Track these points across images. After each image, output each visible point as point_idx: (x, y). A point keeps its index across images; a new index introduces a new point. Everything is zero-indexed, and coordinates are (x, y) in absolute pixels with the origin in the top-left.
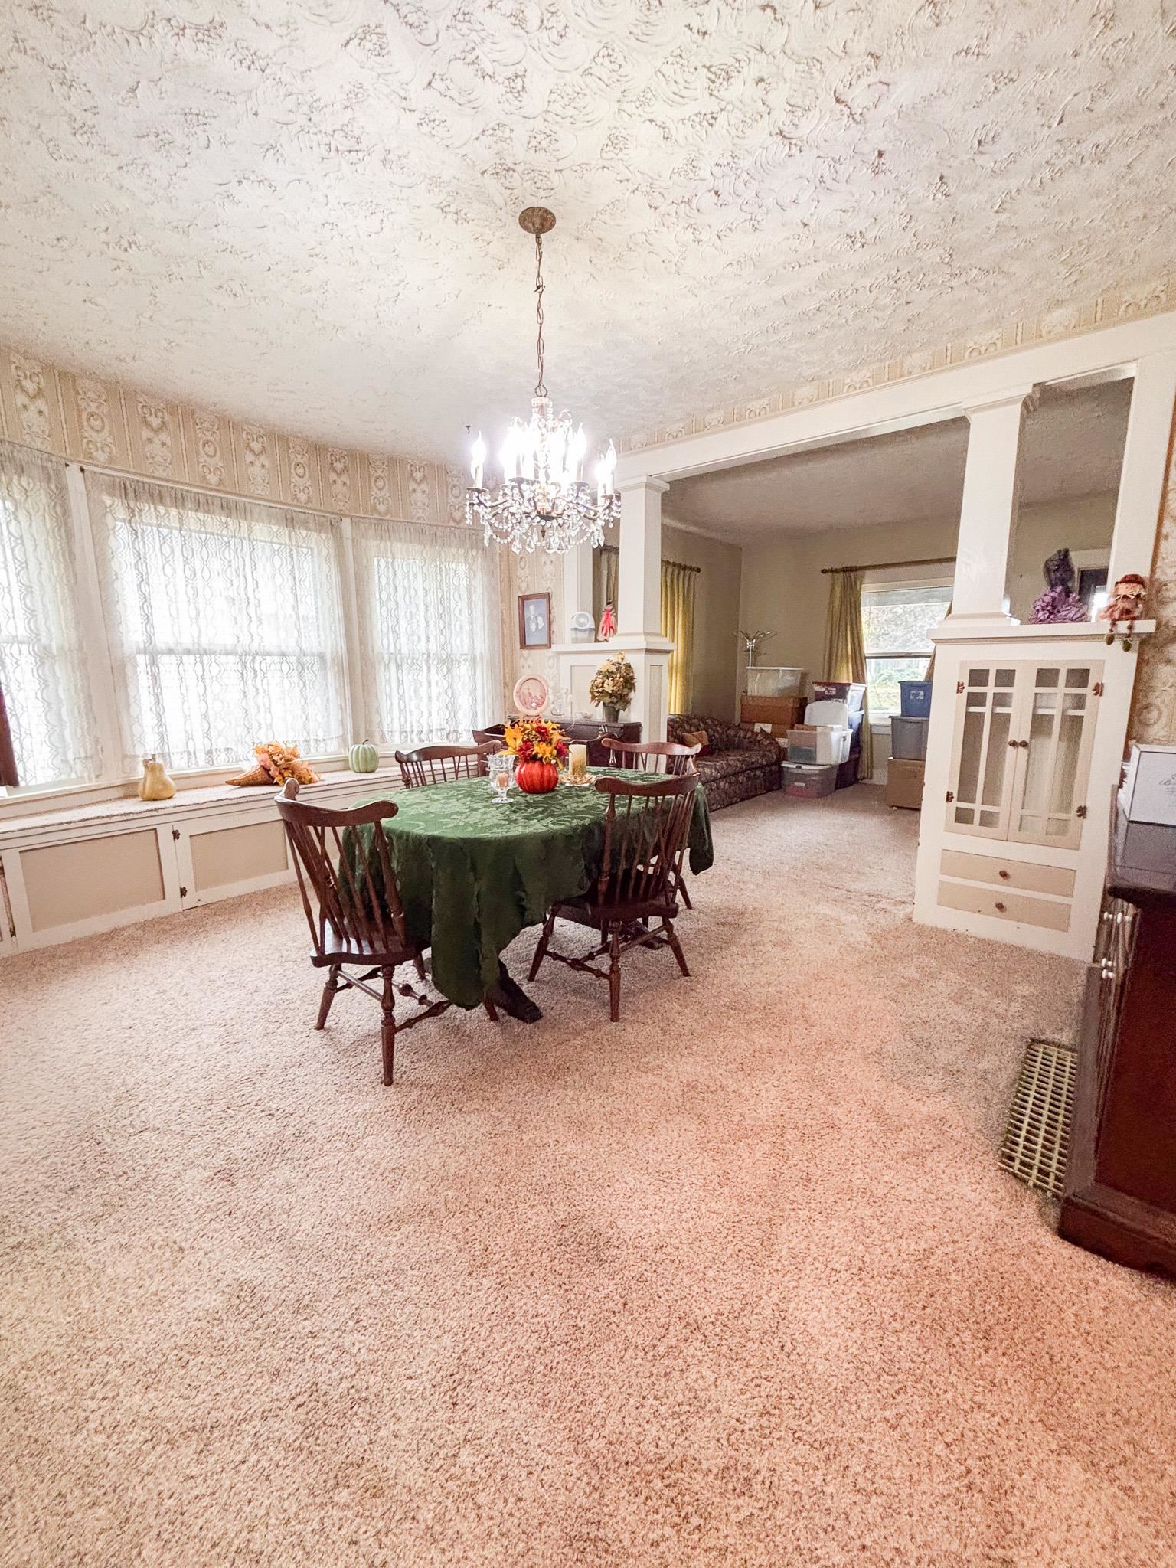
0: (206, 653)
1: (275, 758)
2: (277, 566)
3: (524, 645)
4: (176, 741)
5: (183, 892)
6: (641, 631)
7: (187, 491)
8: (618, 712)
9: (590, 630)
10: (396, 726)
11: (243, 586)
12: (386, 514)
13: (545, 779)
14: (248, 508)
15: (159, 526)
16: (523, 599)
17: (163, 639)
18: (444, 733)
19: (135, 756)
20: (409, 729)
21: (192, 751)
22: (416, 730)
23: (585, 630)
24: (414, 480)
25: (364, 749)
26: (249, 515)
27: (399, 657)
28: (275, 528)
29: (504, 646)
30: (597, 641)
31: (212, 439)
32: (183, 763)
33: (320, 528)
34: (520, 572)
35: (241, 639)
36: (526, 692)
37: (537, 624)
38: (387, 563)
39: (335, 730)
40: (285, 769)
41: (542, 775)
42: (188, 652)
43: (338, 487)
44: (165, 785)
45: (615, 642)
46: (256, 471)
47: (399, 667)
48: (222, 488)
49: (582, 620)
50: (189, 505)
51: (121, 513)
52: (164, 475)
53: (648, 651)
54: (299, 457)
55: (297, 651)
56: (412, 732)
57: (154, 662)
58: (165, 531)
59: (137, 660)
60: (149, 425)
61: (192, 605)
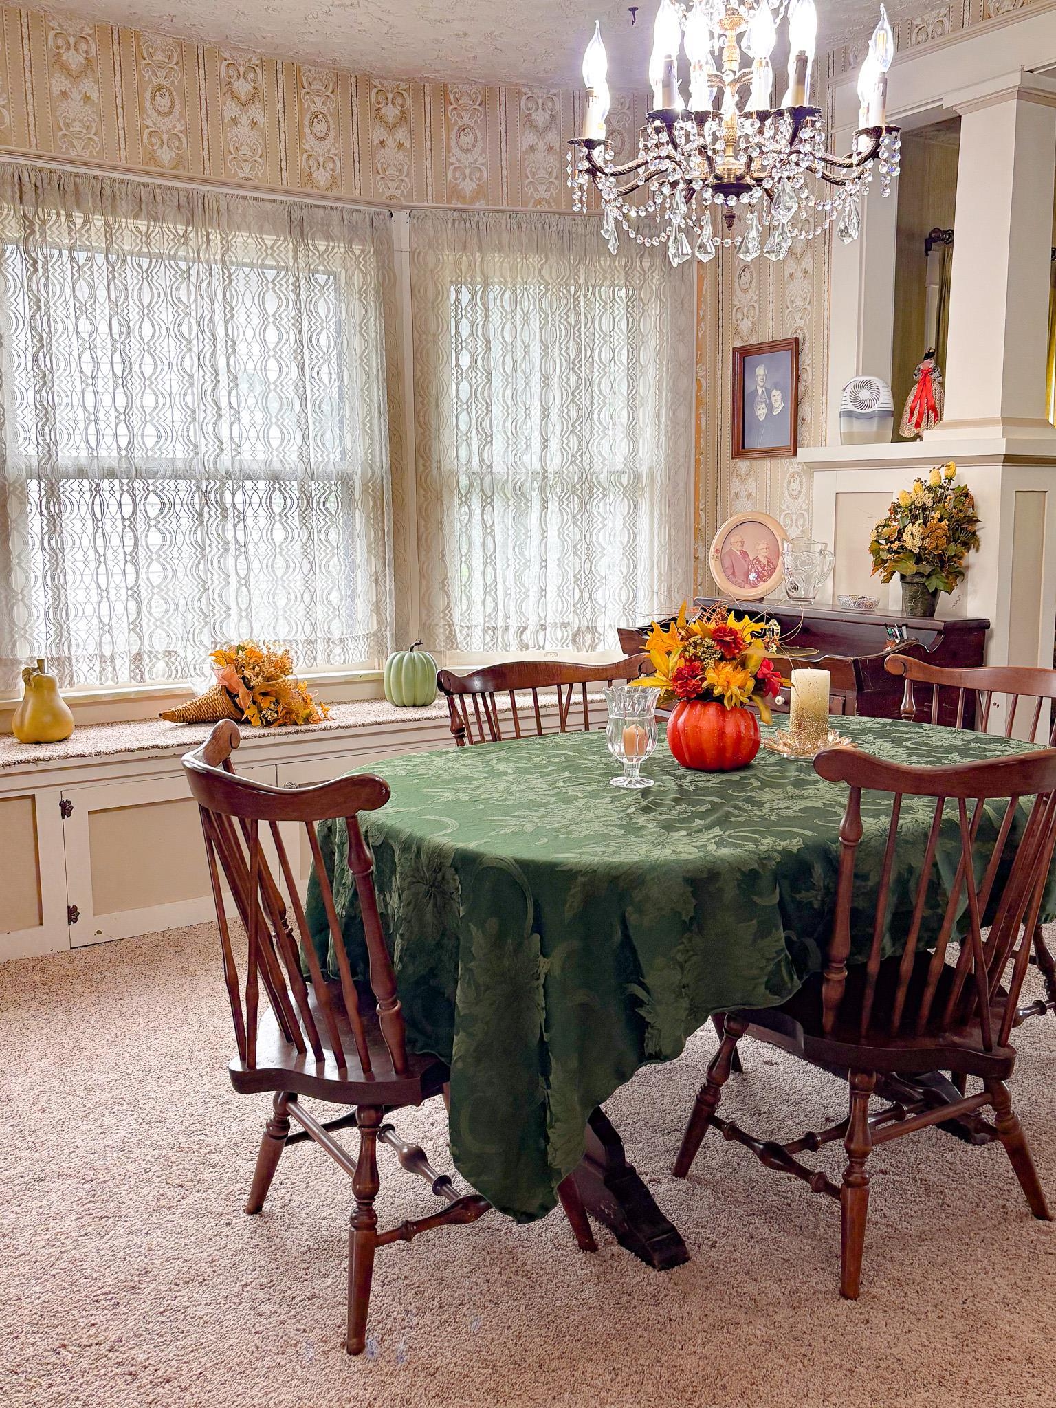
0: (139, 475)
1: (247, 673)
2: (271, 311)
3: (740, 450)
4: (83, 636)
5: (73, 914)
6: (998, 414)
7: (122, 182)
8: (935, 594)
9: (883, 415)
10: (478, 618)
11: (208, 350)
12: (474, 199)
13: (729, 741)
14: (224, 206)
15: (72, 249)
16: (744, 354)
17: (69, 454)
18: (570, 632)
19: (15, 662)
20: (500, 623)
21: (108, 654)
22: (514, 624)
23: (869, 417)
24: (535, 128)
25: (412, 660)
26: (224, 218)
27: (488, 479)
28: (269, 240)
29: (699, 453)
30: (897, 438)
31: (167, 83)
32: (93, 679)
33: (351, 234)
34: (741, 299)
35: (202, 449)
36: (736, 549)
37: (770, 406)
38: (473, 295)
39: (365, 621)
40: (265, 694)
41: (722, 734)
42: (111, 474)
43: (390, 154)
44: (57, 716)
45: (936, 441)
46: (241, 134)
47: (487, 501)
48: (181, 172)
49: (865, 395)
50: (124, 206)
51: (13, 229)
52: (86, 156)
53: (1009, 460)
54: (318, 101)
55: (300, 468)
56: (507, 628)
57: (52, 493)
58: (81, 257)
59: (25, 489)
60: (64, 67)
61: (120, 389)
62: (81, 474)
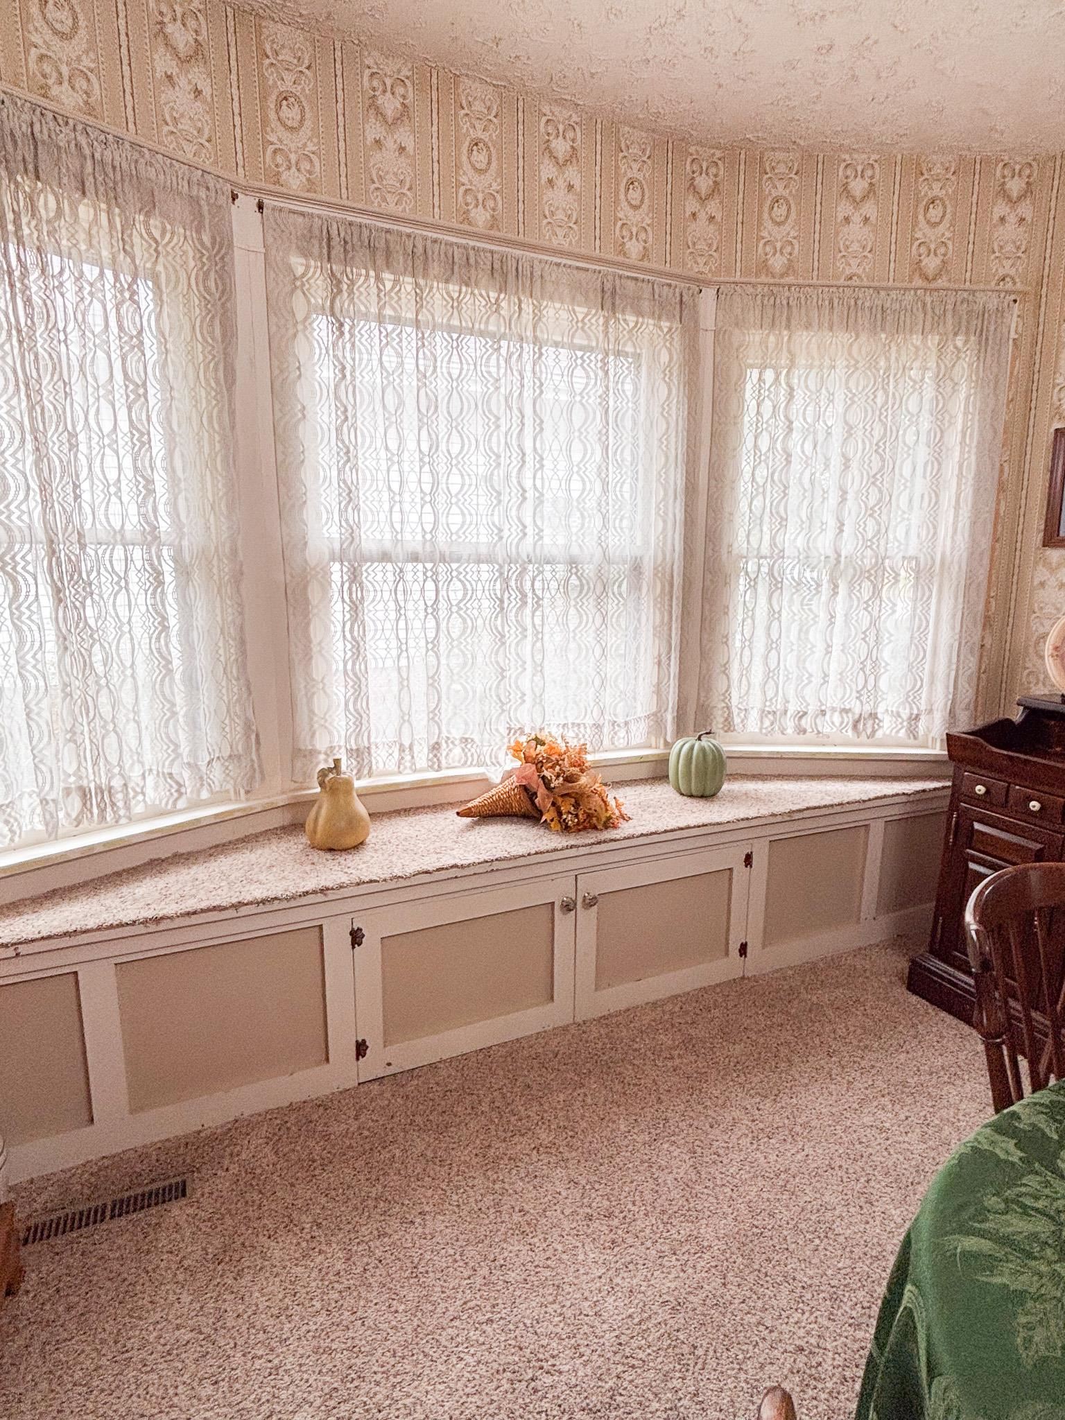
0: (443, 559)
3: (1053, 538)
5: (361, 1049)
10: (756, 701)
11: (515, 430)
12: (782, 276)
14: (537, 273)
15: (381, 313)
17: (373, 537)
18: (849, 719)
19: (313, 753)
21: (407, 743)
24: (852, 198)
25: (703, 750)
26: (537, 286)
27: (778, 564)
31: (486, 136)
32: (391, 764)
33: (660, 309)
39: (644, 704)
40: (563, 795)
42: (415, 558)
43: (700, 227)
44: (353, 818)
46: (558, 198)
47: (776, 585)
48: (495, 234)
51: (319, 286)
52: (398, 211)
54: (635, 166)
57: (354, 577)
59: (327, 574)
60: (379, 113)
61: (426, 468)
62: (385, 557)
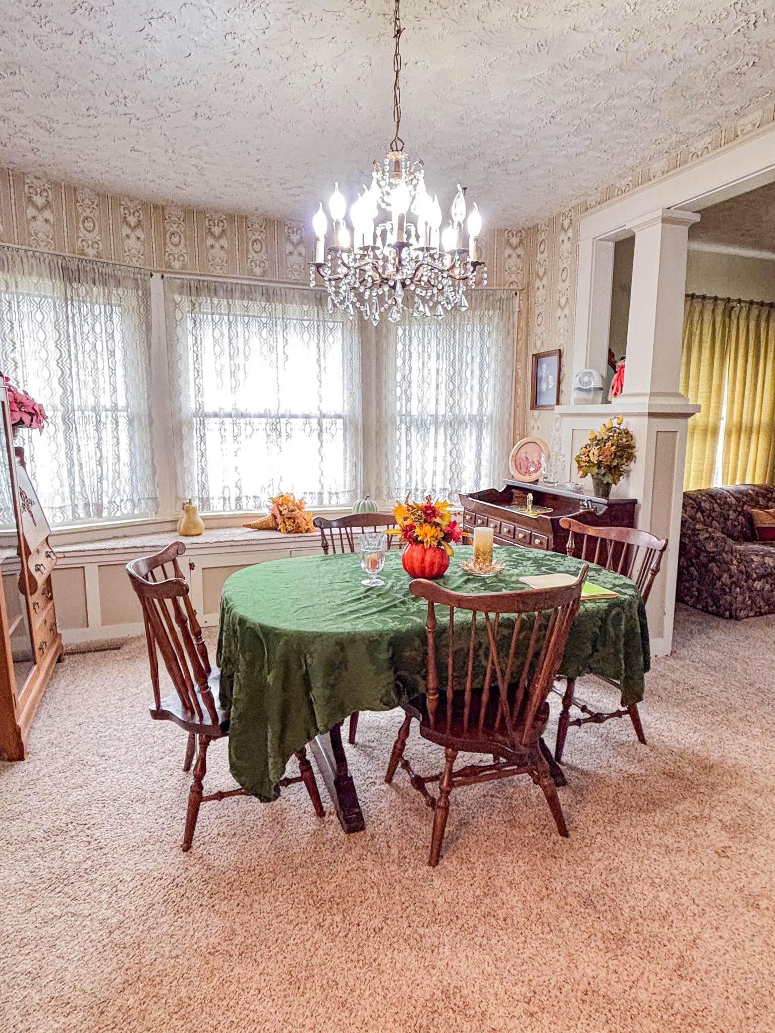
0: (242, 416)
1: (281, 509)
2: (306, 342)
3: (535, 405)
4: (216, 488)
6: (648, 391)
7: (236, 284)
8: (608, 485)
9: (597, 389)
10: (403, 484)
15: (213, 314)
16: (537, 358)
17: (209, 407)
21: (227, 497)
23: (589, 390)
26: (283, 298)
27: (408, 418)
28: (306, 308)
29: (516, 406)
31: (259, 238)
34: (537, 330)
35: (271, 404)
36: (523, 456)
37: (548, 384)
39: (349, 484)
40: (289, 518)
42: (230, 416)
45: (618, 404)
46: (294, 259)
47: (408, 428)
48: (265, 278)
49: (586, 379)
50: (238, 294)
51: (186, 307)
52: (221, 273)
53: (651, 415)
55: (318, 413)
56: (417, 490)
57: (201, 424)
58: (217, 318)
59: (191, 423)
60: (212, 234)
62: (216, 415)
